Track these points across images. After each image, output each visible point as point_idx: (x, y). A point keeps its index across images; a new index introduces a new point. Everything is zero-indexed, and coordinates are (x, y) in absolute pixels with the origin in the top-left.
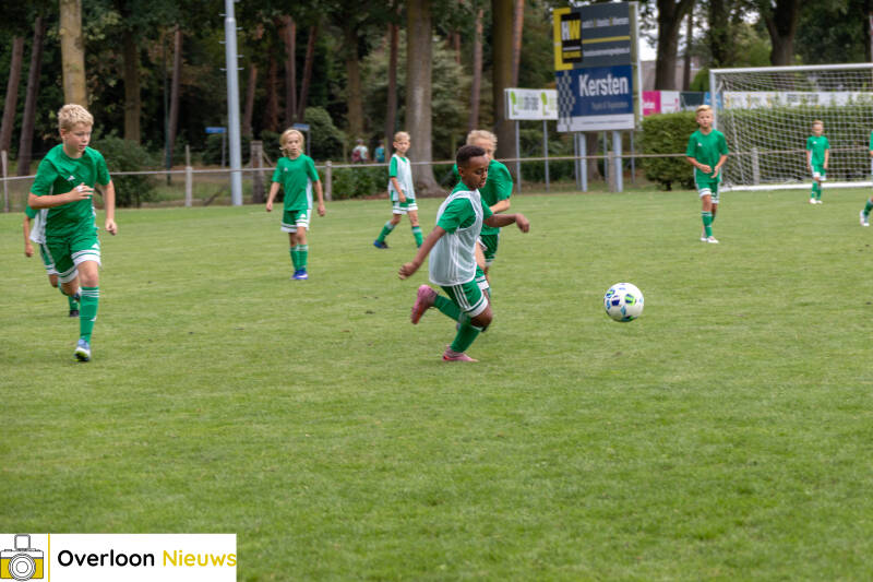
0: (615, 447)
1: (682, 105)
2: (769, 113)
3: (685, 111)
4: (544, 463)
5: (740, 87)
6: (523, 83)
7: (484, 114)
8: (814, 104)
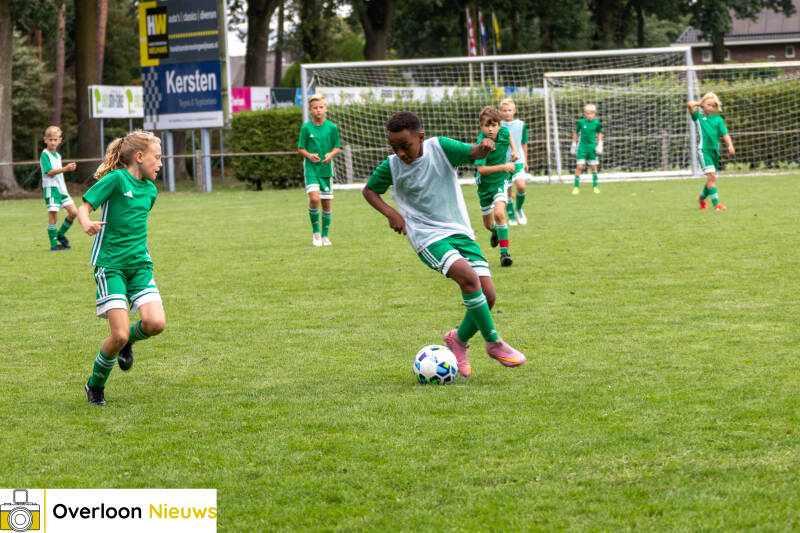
0: (200, 456)
1: (273, 102)
2: (362, 108)
3: (275, 108)
4: (126, 473)
5: (332, 82)
6: (108, 80)
7: (67, 112)
8: (409, 99)
